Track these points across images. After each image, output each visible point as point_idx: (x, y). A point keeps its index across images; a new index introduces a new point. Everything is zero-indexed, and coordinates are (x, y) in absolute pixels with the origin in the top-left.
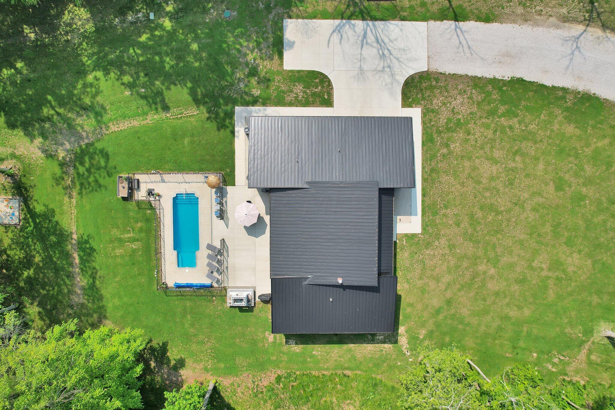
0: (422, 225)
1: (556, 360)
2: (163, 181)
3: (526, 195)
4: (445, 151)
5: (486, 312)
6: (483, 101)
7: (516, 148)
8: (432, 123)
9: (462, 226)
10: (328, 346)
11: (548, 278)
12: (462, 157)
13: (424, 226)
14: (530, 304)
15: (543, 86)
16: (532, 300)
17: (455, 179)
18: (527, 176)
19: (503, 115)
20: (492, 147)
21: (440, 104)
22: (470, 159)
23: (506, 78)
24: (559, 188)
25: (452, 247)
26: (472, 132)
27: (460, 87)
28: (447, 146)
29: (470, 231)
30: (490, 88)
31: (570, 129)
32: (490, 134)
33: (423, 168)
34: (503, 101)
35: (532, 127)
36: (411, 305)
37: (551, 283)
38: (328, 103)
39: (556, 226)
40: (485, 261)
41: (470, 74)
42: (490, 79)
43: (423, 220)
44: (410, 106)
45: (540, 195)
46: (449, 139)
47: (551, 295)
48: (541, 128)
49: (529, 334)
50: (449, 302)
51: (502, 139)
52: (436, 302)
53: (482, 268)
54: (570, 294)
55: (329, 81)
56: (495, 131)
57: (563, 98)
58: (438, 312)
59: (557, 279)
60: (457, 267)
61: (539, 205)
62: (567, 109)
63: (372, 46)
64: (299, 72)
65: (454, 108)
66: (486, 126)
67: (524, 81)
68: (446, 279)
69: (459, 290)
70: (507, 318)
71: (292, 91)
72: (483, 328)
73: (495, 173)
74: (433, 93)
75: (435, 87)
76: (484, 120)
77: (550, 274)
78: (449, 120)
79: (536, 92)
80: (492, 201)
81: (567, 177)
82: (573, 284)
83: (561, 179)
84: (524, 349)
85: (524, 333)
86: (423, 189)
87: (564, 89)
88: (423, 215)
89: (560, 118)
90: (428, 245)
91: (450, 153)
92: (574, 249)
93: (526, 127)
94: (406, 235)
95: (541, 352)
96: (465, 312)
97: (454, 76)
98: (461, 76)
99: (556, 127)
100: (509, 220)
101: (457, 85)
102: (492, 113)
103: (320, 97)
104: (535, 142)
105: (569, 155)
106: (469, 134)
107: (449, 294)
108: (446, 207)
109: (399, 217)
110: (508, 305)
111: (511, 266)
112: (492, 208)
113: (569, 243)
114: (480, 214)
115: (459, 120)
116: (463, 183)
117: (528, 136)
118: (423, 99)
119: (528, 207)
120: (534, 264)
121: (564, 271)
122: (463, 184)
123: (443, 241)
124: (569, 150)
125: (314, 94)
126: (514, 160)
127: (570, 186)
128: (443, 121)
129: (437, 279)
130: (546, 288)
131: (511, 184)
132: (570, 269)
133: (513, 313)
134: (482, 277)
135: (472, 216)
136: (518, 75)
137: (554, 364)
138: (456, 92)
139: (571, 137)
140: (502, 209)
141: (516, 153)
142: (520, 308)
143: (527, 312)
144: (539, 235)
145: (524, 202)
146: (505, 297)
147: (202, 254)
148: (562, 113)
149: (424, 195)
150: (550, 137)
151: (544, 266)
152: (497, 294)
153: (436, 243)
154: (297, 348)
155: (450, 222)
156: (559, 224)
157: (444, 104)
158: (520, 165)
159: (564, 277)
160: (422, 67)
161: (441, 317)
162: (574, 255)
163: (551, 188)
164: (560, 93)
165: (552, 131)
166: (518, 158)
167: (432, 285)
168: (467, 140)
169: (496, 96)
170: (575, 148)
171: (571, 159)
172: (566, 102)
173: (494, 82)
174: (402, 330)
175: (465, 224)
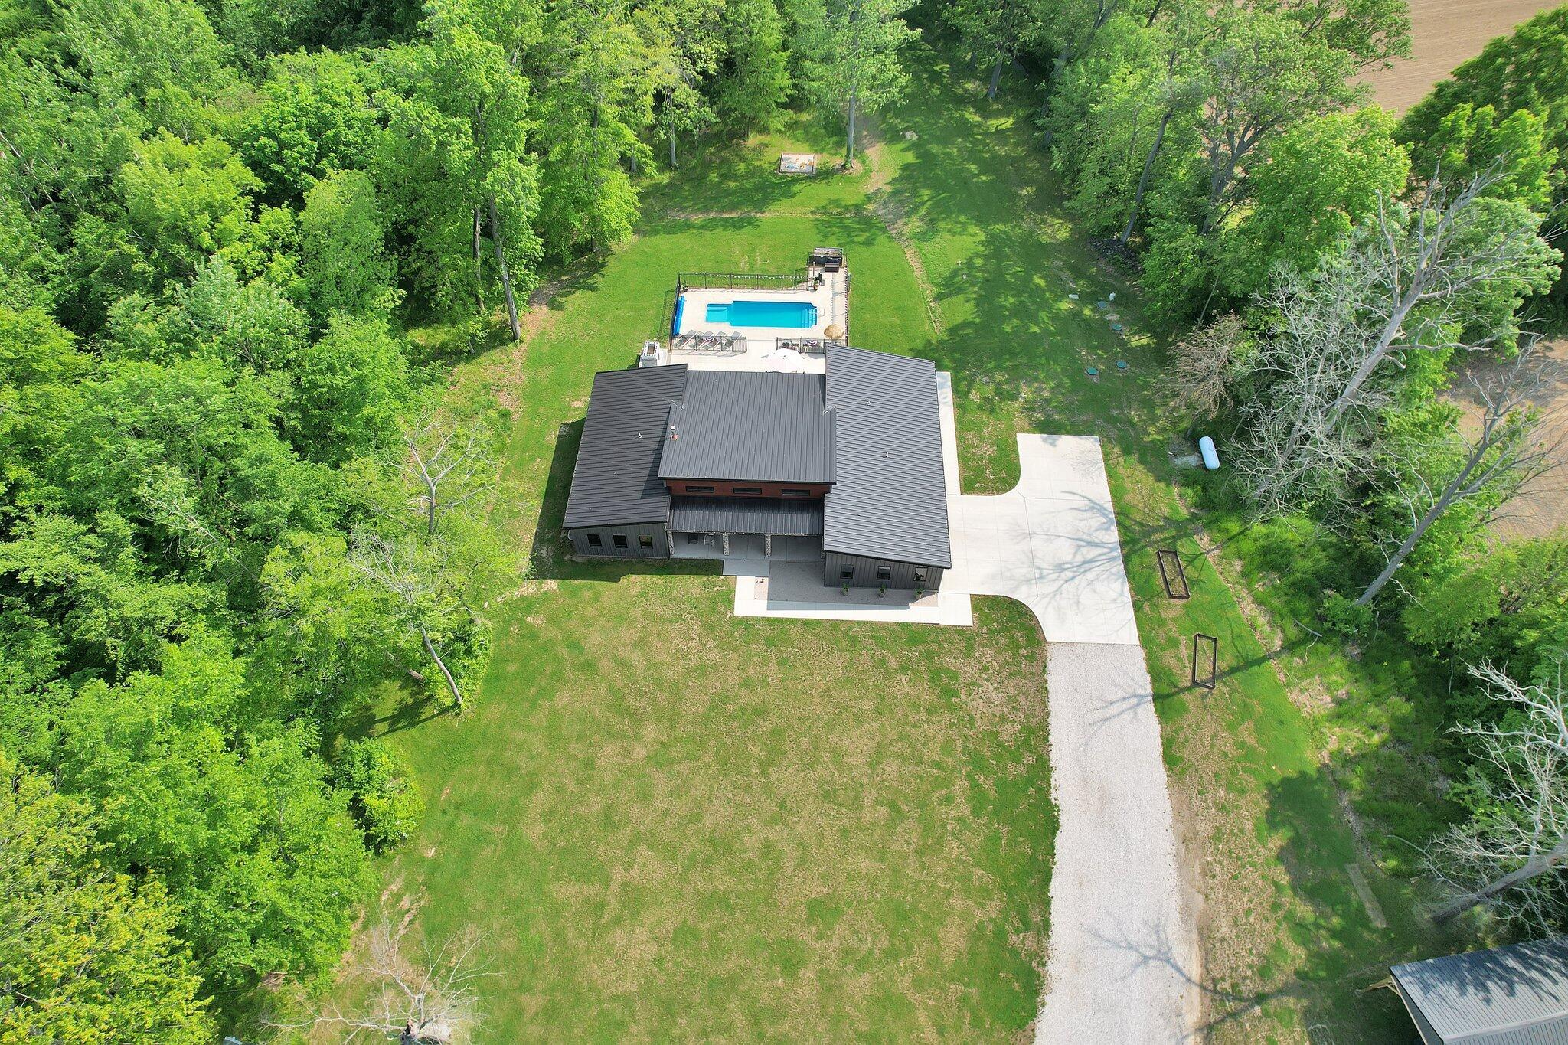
0: (749, 618)
1: (406, 903)
2: (835, 295)
3: (800, 828)
4: (893, 664)
5: (554, 740)
6: (999, 744)
7: (905, 808)
8: (946, 646)
9: (742, 692)
10: (545, 478)
11: (606, 881)
12: (881, 697)
13: (746, 622)
14: (553, 842)
15: (1047, 877)
16: (562, 844)
17: (837, 681)
18: (845, 833)
19: (974, 785)
20: (903, 757)
21: (984, 661)
22: (879, 712)
23: (1054, 794)
24: (815, 909)
25: (702, 671)
26: (934, 718)
27: (1022, 699)
28: (903, 669)
29: (731, 708)
30: (1030, 760)
31: (954, 939)
32: (932, 754)
33: (859, 623)
34: (1002, 785)
35: (954, 848)
36: (597, 598)
37: (593, 890)
38: (968, 487)
39: (723, 901)
40: (665, 739)
41: (1051, 720)
42: (1048, 761)
43: (757, 620)
44: (974, 609)
45: (802, 862)
46: (916, 672)
47: (566, 891)
48: (951, 868)
49: (482, 838)
50: (589, 666)
51: (922, 778)
52: (594, 640)
53: (651, 731)
54: (559, 936)
55: (1004, 491)
56: (939, 767)
57: (1026, 924)
58: (574, 646)
59: (600, 907)
60: (659, 682)
61: (777, 860)
62: (1000, 935)
63: (1075, 553)
64: (1016, 452)
65: (980, 686)
66: (947, 747)
67: (1054, 834)
68: (637, 660)
69: (610, 687)
70: (531, 784)
71: (981, 440)
72: (519, 736)
73: (850, 761)
74: (1006, 650)
75: (1015, 657)
76: (959, 742)
77: (615, 887)
78: (954, 676)
79: (1033, 859)
80: (790, 754)
81: (840, 928)
82: (582, 944)
83: (837, 912)
84: (451, 826)
85: (487, 827)
86: (818, 622)
87: (1046, 925)
88: (768, 620)
89: (979, 914)
90: (709, 628)
91: (889, 674)
92: (669, 946)
93: (953, 834)
94: (732, 591)
95: (434, 867)
96: (563, 698)
97: (1043, 690)
98: (1045, 703)
99: (957, 903)
100: (747, 789)
101: (1026, 694)
102: (977, 762)
103: (978, 476)
104: (919, 853)
105: (892, 935)
106: (928, 710)
107: (605, 665)
108: (781, 663)
109: (766, 580)
110: (560, 789)
111: (645, 796)
112: (775, 754)
113: (684, 934)
114: (763, 727)
115: (956, 694)
116: (830, 696)
117: (931, 842)
118: (991, 632)
119: (775, 833)
120: (642, 847)
121: (617, 921)
122: (826, 695)
123: (714, 656)
124: (905, 937)
125: (980, 469)
126: (879, 803)
127: (820, 937)
128: (951, 663)
129: (639, 644)
130: (585, 878)
131: (826, 796)
132: (619, 937)
133: (540, 800)
134: (632, 733)
135: (761, 712)
136: (1063, 820)
137: (397, 898)
138: (1012, 692)
139: (935, 939)
140: (773, 776)
141: (893, 807)
142: (548, 815)
143: (534, 832)
144: (707, 861)
145: (786, 824)
146: (580, 782)
148: (991, 920)
149: (806, 623)
150: (933, 887)
151: (636, 871)
152: (589, 764)
153: (712, 644)
154: (551, 439)
155: (751, 671)
156: (730, 910)
157: (985, 669)
158: (867, 816)
159: (603, 921)
160: (1051, 632)
161: (563, 651)
162: (654, 948)
163: (817, 890)
164: (1036, 918)
165: (948, 893)
166: (883, 811)
167: (630, 634)
168: (916, 708)
169: (1014, 771)
170: (910, 950)
171: (884, 938)
172: (1017, 931)
173: (1042, 770)
174: (552, 585)
175: (748, 699)
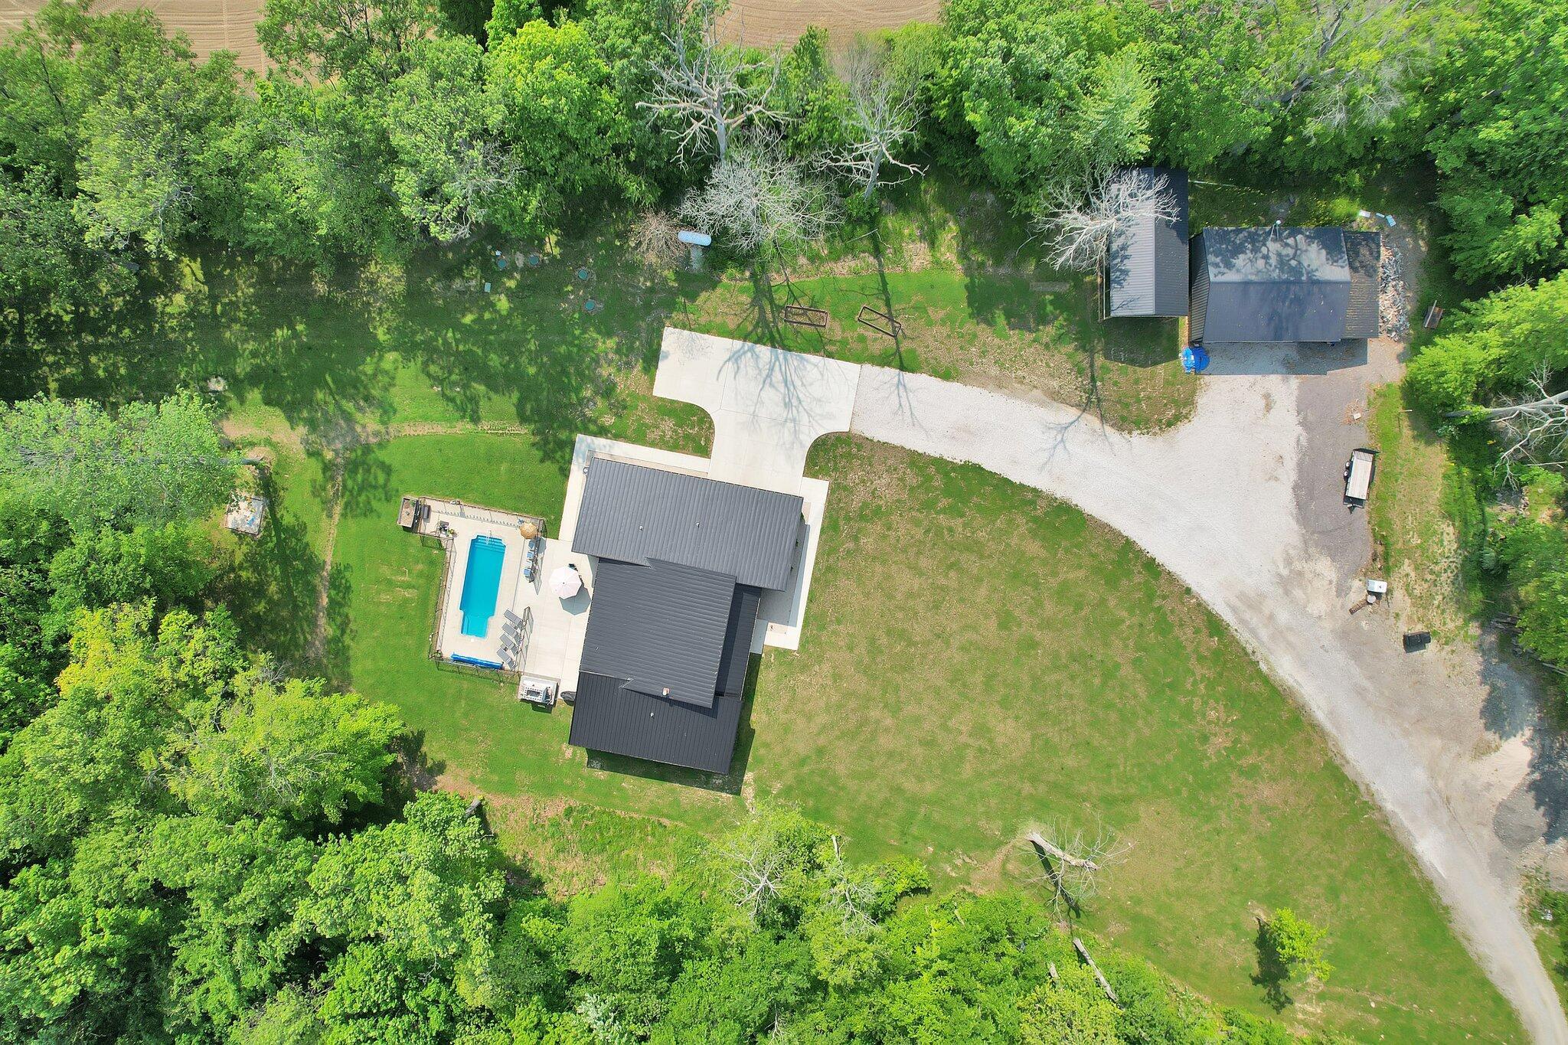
0: (801, 639)
1: (959, 862)
2: (462, 515)
3: (955, 627)
4: (851, 545)
5: (871, 776)
6: (919, 487)
7: (953, 559)
8: (841, 505)
9: (856, 652)
10: (643, 780)
11: (967, 746)
12: (874, 559)
13: (804, 641)
14: (936, 777)
15: (1007, 481)
16: (939, 772)
17: (858, 587)
18: (962, 600)
19: (944, 511)
20: (919, 553)
21: (857, 481)
22: (884, 562)
23: (957, 461)
24: (1003, 625)
25: (837, 677)
26: (895, 526)
27: (890, 462)
28: (856, 539)
29: (866, 660)
30: (932, 470)
31: (1034, 548)
32: (919, 533)
33: (816, 563)
34: (947, 492)
35: (982, 535)
36: (767, 745)
37: (970, 754)
38: (704, 451)
39: (990, 678)
40: (881, 705)
41: (907, 448)
42: (936, 458)
43: (803, 634)
44: (815, 476)
45: (975, 629)
46: (859, 530)
47: (967, 771)
48: (993, 539)
49: (927, 818)
50: (820, 752)
51: (935, 544)
52: (801, 748)
53: (874, 713)
54: (993, 774)
55: (711, 423)
56: (927, 531)
57: (1033, 503)
58: (803, 762)
59: (980, 750)
60: (840, 706)
61: (971, 644)
62: (1035, 520)
63: (777, 389)
64: (672, 402)
65: (876, 489)
66: (917, 523)
67: (983, 469)
68: (822, 719)
69: (838, 738)
70: (898, 790)
71: (657, 428)
72: (862, 798)
73: (916, 587)
74: (851, 463)
75: (856, 457)
76: (913, 513)
77: (970, 741)
78: (865, 505)
79: (996, 487)
80: (905, 626)
81: (1017, 613)
82: (1000, 761)
83: (1008, 613)
84: (915, 838)
85: (920, 817)
86: (811, 592)
87: (1035, 490)
88: (804, 627)
89: (1023, 529)
90: (804, 668)
91: (858, 549)
92: (1010, 712)
93: (973, 533)
94: (777, 649)
95: (940, 846)
96: (841, 770)
97: (885, 446)
98: (895, 447)
99: (1014, 541)
100: (924, 656)
101: (886, 458)
102: (928, 506)
103: (694, 440)
104: (981, 557)
105: (1026, 583)
106: (889, 529)
107: (822, 741)
108: (839, 622)
109: (770, 624)
110: (903, 772)
111: (917, 720)
112: (903, 635)
113: (1005, 704)
114: (884, 640)
115: (879, 507)
116: (869, 593)
117: (973, 546)
118: (835, 469)
119: (955, 642)
120: (949, 724)
121: (991, 741)
122: (867, 595)
123: (826, 667)
124: (1027, 576)
125: (687, 437)
126: (947, 575)
127: (1019, 625)
128: (856, 505)
129: (809, 717)
130: (961, 759)
131: (936, 607)
132: (1000, 740)
133: (909, 785)
134: (874, 726)
135: (873, 641)
136: (975, 460)
137: (955, 867)
138: (883, 467)
139: (1032, 559)
140: (918, 639)
141: (951, 566)
142: (920, 779)
143: (929, 788)
144: (964, 685)
145: (951, 635)
146: (902, 761)
147: (497, 624)
148: (1027, 523)
149: (810, 600)
150: (1003, 553)
151: (963, 728)
152: (891, 755)
153: (817, 668)
154: (602, 775)
155: (841, 643)
156: (994, 676)
157: (863, 481)
158: (954, 584)
159: (989, 748)
160: (842, 426)
161: (806, 769)
162: (1009, 721)
163: (993, 624)
164: (1030, 496)
165: (1008, 545)
166: (952, 574)
167: (801, 723)
168: (885, 537)
169: (939, 482)
170: (1035, 575)
171: (1027, 588)
172: (1035, 509)
173: (940, 463)
174: (749, 776)
175: (862, 649)
